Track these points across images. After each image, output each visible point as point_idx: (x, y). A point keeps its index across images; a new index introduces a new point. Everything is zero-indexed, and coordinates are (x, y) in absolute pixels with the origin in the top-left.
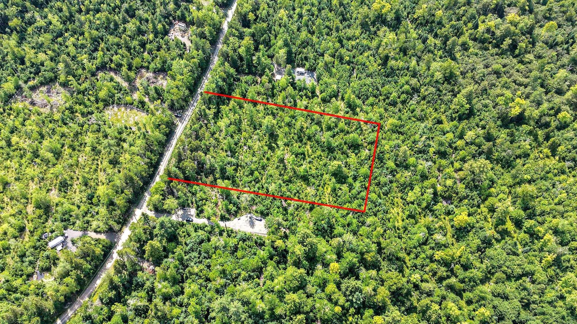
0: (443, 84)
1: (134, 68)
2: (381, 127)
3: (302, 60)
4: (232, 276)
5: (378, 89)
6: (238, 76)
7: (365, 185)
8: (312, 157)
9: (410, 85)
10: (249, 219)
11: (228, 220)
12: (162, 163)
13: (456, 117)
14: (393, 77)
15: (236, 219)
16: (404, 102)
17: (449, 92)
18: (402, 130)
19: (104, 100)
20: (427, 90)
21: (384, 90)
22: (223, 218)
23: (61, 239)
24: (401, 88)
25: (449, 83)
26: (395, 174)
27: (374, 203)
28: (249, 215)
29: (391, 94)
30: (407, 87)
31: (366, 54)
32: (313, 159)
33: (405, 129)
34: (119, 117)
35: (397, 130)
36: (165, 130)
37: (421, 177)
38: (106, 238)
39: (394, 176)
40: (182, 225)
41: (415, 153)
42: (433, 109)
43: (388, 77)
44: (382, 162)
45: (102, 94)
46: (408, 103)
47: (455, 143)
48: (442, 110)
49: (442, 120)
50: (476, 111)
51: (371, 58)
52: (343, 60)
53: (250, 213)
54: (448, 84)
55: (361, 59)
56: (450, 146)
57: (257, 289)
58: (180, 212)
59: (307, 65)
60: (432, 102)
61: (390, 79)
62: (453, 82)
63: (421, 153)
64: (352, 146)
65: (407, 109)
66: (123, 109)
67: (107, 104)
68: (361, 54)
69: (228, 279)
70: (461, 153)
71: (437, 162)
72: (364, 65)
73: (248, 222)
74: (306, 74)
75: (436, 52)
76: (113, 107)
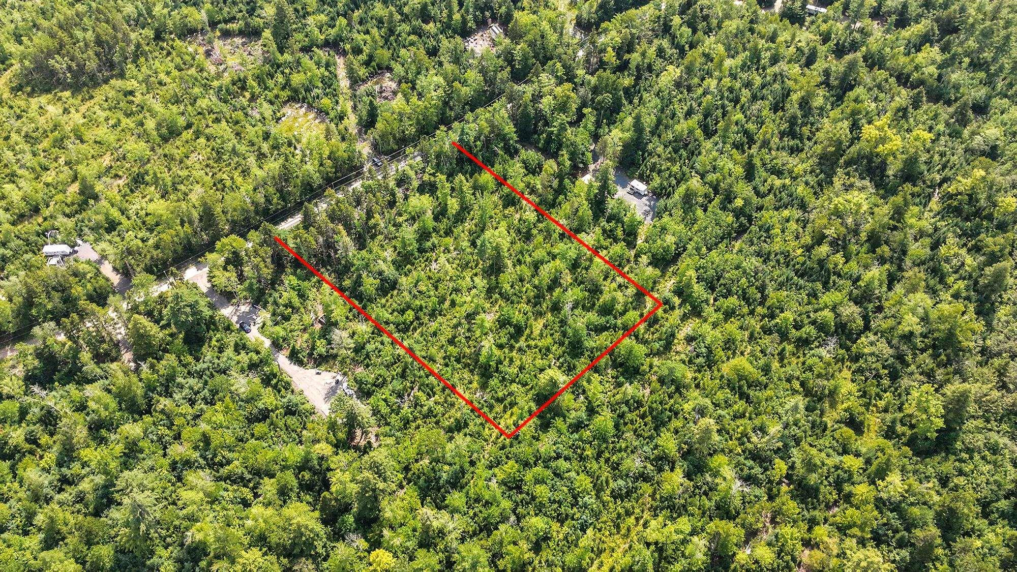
0: (923, 351)
1: (373, 64)
2: (711, 363)
3: (652, 170)
4: (215, 455)
5: (762, 289)
6: (518, 146)
7: (584, 449)
8: (532, 343)
9: (838, 315)
10: (334, 384)
11: (300, 363)
12: (290, 220)
13: (904, 434)
14: (814, 281)
15: (314, 371)
16: (803, 343)
17: (921, 374)
18: (752, 393)
19: (296, 91)
20: (872, 344)
21: (774, 296)
22: (294, 356)
23: (66, 249)
24: (816, 311)
25: (935, 356)
26: (667, 468)
27: (575, 497)
28: (340, 378)
29: (782, 312)
30: (827, 314)
31: (786, 213)
32: (529, 346)
33: (763, 394)
34: (297, 124)
35: (740, 387)
36: (329, 170)
37: (718, 507)
38: (119, 284)
39: (660, 470)
40: (228, 328)
41: (744, 451)
42: (859, 391)
43: (802, 276)
44: (656, 429)
45: (297, 79)
46: (811, 349)
47: (853, 484)
48: (881, 404)
49: (862, 423)
50: (959, 445)
51: (793, 226)
52: (730, 202)
53: (345, 374)
54: (931, 355)
55: (769, 216)
56: (838, 485)
57: (231, 506)
58: (245, 308)
59: (657, 181)
60: (868, 374)
61: (801, 282)
62: (943, 357)
63: (754, 460)
64: (621, 365)
65: (802, 359)
66: (312, 116)
67: (295, 98)
68: (777, 209)
69: (205, 458)
70: (851, 511)
71: (778, 500)
72: (768, 230)
73: (328, 386)
74: (644, 199)
75: (950, 280)
76: (301, 107)
